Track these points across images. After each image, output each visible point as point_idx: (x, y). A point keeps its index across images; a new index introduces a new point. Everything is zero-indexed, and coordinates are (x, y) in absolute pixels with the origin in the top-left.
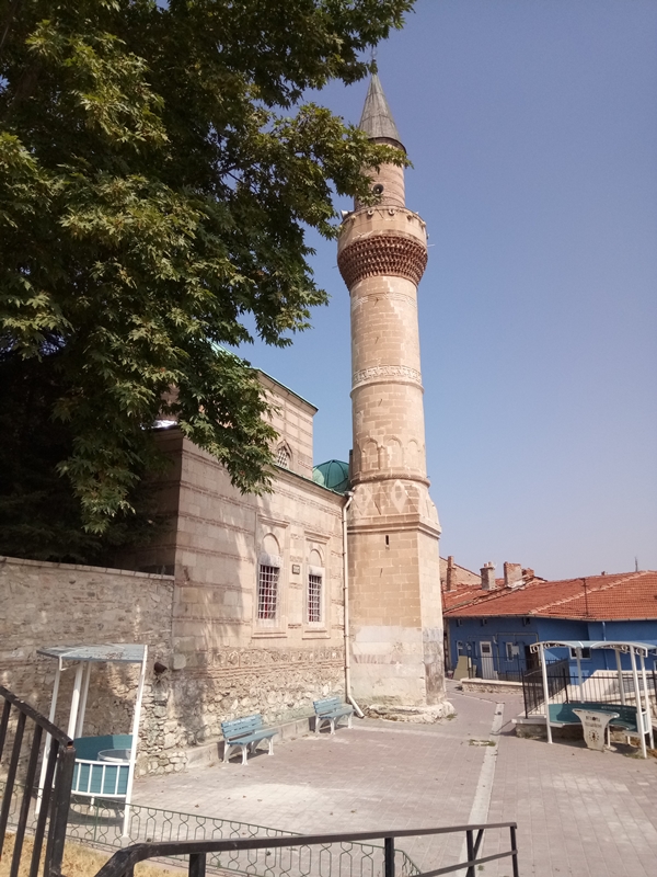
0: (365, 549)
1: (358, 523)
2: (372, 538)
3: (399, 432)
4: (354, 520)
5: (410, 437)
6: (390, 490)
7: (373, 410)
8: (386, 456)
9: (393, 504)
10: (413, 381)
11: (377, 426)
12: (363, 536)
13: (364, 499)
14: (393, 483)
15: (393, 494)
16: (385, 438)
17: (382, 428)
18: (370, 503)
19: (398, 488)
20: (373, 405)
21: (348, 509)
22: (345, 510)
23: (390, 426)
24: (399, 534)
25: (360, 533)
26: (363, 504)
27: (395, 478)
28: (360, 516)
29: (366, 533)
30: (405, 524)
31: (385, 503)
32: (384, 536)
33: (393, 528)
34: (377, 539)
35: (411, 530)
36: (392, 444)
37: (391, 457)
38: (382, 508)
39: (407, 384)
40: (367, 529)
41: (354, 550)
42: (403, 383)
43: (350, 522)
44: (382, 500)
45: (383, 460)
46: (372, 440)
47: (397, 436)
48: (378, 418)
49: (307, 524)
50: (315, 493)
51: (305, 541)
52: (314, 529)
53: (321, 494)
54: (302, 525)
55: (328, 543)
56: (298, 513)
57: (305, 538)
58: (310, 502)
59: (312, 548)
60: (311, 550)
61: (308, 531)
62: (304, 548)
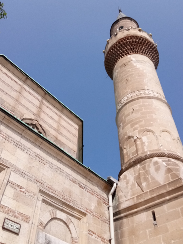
0: (133, 232)
1: (123, 206)
2: (137, 218)
3: (151, 125)
4: (120, 204)
5: (162, 128)
6: (149, 167)
7: (127, 119)
8: (143, 143)
9: (153, 178)
10: (157, 95)
11: (132, 126)
12: (130, 219)
13: (127, 183)
14: (151, 161)
15: (152, 169)
16: (139, 132)
17: (136, 126)
18: (133, 185)
19: (156, 163)
20: (128, 115)
21: (114, 195)
22: (110, 197)
23: (143, 123)
24: (165, 206)
25: (126, 216)
26: (127, 187)
27: (152, 156)
28: (125, 199)
29: (132, 214)
30: (169, 193)
31: (146, 179)
32: (150, 213)
33: (157, 201)
34: (145, 217)
35: (176, 198)
36: (147, 135)
37: (146, 144)
38: (144, 184)
39: (153, 98)
40: (132, 211)
41: (122, 236)
42: (149, 98)
43: (114, 208)
44: (142, 177)
45: (139, 147)
46: (130, 137)
47: (149, 128)
48: (132, 121)
49: (45, 184)
50: (64, 163)
51: (41, 202)
52: (58, 194)
53: (73, 167)
54: (36, 182)
55: (84, 219)
56: (31, 167)
57: (41, 198)
58: (55, 167)
59: (54, 216)
60: (53, 217)
61: (47, 192)
62: (36, 207)
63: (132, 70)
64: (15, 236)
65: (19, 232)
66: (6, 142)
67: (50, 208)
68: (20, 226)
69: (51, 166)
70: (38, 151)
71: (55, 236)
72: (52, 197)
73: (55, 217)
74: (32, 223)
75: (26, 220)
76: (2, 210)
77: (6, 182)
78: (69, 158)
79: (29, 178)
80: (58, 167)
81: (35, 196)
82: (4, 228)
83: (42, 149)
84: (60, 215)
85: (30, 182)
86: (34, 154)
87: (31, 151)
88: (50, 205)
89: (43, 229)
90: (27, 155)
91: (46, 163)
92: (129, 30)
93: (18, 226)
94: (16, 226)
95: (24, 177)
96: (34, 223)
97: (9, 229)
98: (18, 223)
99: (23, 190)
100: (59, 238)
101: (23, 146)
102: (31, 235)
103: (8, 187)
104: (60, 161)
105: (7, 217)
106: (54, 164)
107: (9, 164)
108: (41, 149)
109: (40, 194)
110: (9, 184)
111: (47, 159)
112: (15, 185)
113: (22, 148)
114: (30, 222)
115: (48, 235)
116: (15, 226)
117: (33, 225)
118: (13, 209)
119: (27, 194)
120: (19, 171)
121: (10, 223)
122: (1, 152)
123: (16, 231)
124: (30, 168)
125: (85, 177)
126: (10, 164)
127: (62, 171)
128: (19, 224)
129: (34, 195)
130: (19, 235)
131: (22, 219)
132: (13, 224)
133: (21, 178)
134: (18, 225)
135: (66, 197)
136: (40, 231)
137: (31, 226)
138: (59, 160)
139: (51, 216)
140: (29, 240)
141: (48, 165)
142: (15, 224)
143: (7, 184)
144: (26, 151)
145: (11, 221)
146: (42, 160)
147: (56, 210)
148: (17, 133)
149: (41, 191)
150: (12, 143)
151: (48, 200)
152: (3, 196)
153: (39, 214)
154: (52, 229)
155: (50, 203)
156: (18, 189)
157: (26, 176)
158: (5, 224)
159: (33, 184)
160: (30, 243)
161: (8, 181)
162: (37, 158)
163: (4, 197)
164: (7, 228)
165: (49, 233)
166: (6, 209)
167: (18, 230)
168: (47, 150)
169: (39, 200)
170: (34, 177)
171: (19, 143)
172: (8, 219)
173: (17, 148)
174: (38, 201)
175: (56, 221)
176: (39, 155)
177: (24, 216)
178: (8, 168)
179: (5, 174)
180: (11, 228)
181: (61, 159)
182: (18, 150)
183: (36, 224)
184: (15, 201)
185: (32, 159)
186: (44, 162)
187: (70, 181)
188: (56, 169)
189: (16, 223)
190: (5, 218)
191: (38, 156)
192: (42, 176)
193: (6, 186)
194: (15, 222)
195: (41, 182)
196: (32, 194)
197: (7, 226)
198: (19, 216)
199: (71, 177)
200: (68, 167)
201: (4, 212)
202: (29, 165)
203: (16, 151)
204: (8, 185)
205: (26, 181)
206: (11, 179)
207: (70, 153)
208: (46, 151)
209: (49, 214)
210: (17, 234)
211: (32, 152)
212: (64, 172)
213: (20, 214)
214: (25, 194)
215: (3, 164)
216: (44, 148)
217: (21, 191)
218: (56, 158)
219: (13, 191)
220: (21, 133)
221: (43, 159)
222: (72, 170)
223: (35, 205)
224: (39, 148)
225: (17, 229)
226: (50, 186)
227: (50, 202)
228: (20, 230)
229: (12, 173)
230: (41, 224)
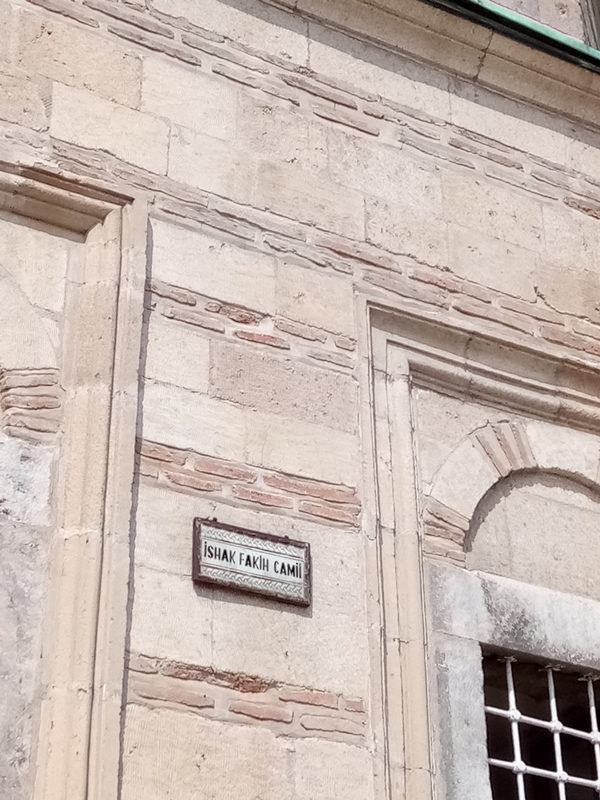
49: (401, 263)
50: (502, 94)
51: (401, 386)
52: (510, 317)
53: (579, 111)
54: (335, 259)
56: (272, 167)
57: (398, 361)
58: (445, 136)
59: (512, 459)
60: (507, 468)
61: (431, 313)
62: (382, 425)
64: (288, 617)
65: (309, 591)
66: (58, 23)
67: (476, 414)
68: (302, 553)
69: (414, 133)
70: (295, 45)
71: (549, 580)
72: (471, 342)
73: (521, 465)
74: (380, 527)
75: (333, 512)
76: (162, 478)
77: (140, 296)
78: (534, 46)
79: (278, 242)
80: (464, 131)
81: (354, 356)
82: (205, 585)
83: (320, 21)
84: (549, 445)
85: (296, 271)
86: (273, 70)
87: (241, 55)
88: (471, 393)
89: (459, 551)
90: (226, 93)
91: (372, 124)
93: (289, 556)
94: (281, 560)
95: (244, 243)
96: (388, 522)
97: (238, 580)
98: (286, 541)
99: (265, 328)
100: (578, 592)
101: (177, 34)
102: (391, 598)
103: (160, 328)
104: (470, 89)
105: (206, 512)
106: (432, 113)
107: (119, 174)
108: (314, 28)
109: (381, 336)
110: (161, 306)
111: (372, 89)
112: (201, 306)
113: (176, 44)
114: (366, 522)
115: (504, 583)
116: (272, 559)
117: (387, 536)
118: (235, 457)
119: (298, 350)
120: (200, 208)
121: (237, 545)
122: (48, 102)
123: (292, 587)
124: (267, 175)
126: (126, 170)
127: (502, 156)
128: (298, 544)
129: (347, 345)
130: (315, 608)
131: (306, 513)
132: (258, 549)
133: (231, 255)
134: (291, 550)
135: (567, 329)
136: (445, 563)
137: (372, 544)
138: (457, 82)
139: (496, 466)
140: (383, 632)
141: (388, 132)
142: (269, 545)
143: (148, 308)
144: (208, 63)
145: (241, 531)
146: (335, 101)
147: (516, 420)
149: (381, 316)
150: (103, 27)
151: (452, 363)
152: (141, 387)
153: (407, 461)
154: (518, 540)
155: (470, 384)
156: (231, 328)
157: (258, 237)
158: (205, 560)
159: (316, 275)
160: (392, 646)
161: (149, 289)
162: (303, 97)
163: (150, 392)
164: (227, 579)
165: (505, 568)
166: (189, 466)
167: (301, 580)
168: (354, 25)
169: (387, 377)
170: (311, 235)
171: (145, 16)
172: (214, 523)
173: (142, 52)
174: (380, 384)
175: (538, 489)
176: (306, 71)
177: (311, 492)
178: (125, 200)
179: (113, 248)
180: (250, 577)
181: (471, 71)
182: (154, 64)
183: (409, 528)
184: (227, 406)
185: (267, 109)
186: (357, 116)
187: (577, 214)
188: (457, 145)
189: (275, 539)
190: (198, 523)
191: (300, 79)
192: (368, 216)
193: (145, 320)
194: (265, 537)
195: (372, 253)
196: (330, 347)
197: (224, 563)
198: (280, 493)
199: (576, 183)
200: (540, 115)
201: (176, 486)
202: (258, 157)
203: (140, 79)
204: (155, 314)
205: (266, 266)
206: (165, 273)
207: (535, 14)
208: (352, 34)
209: (477, 454)
210: (302, 606)
211: (253, 61)
212: (514, 156)
213: (287, 479)
214: (280, 355)
215: (83, 179)
216: (335, 16)
217: (251, 338)
218: (437, 66)
219: (197, 344)
221: (348, 98)
222: (572, 133)
223: (367, 409)
224: (296, 21)
225: (291, 578)
226: (440, 275)
227: (468, 375)
228: (308, 577)
229: (161, 230)
230: (437, 523)
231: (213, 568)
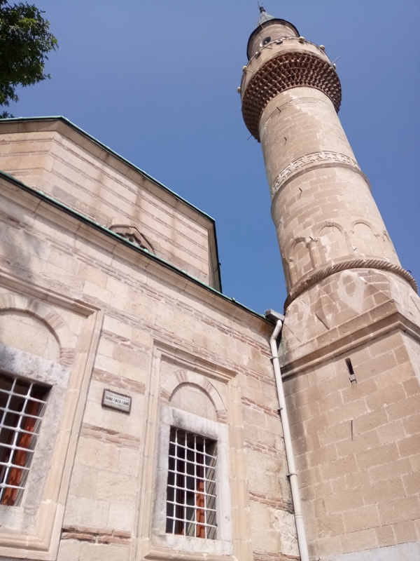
0: (316, 396)
1: (296, 355)
2: (321, 372)
3: (335, 215)
4: (290, 352)
5: (354, 218)
6: (336, 286)
7: (291, 208)
8: (322, 248)
9: (344, 306)
10: (341, 159)
11: (301, 221)
12: (309, 375)
13: (300, 318)
14: (338, 276)
15: (341, 291)
16: (314, 230)
17: (308, 220)
18: (311, 319)
19: (348, 279)
20: (293, 201)
21: (279, 340)
22: (274, 343)
23: (320, 212)
24: (368, 350)
25: (303, 371)
26: (300, 325)
27: (339, 269)
28: (298, 344)
29: (313, 367)
30: (373, 327)
31: (332, 309)
32: (343, 362)
33: (353, 343)
34: (334, 370)
35: (387, 334)
36: (328, 232)
37: (328, 248)
38: (329, 317)
39: (334, 165)
40: (312, 361)
41: (298, 403)
42: (328, 166)
43: (281, 359)
44: (325, 306)
45: (317, 255)
46: (298, 240)
47: (332, 220)
48: (301, 211)
49: (162, 330)
50: (190, 294)
51: (159, 360)
52: (186, 346)
53: (206, 300)
54: (147, 328)
55: (233, 381)
56: (135, 305)
57: (159, 353)
58: (176, 302)
59: (183, 379)
60: (182, 381)
61: (168, 343)
62: (153, 369)
63: (293, 118)
64: (124, 415)
65: (130, 409)
66: (89, 267)
67: (176, 368)
68: (129, 399)
69: (169, 301)
70: (144, 278)
71: (188, 410)
72: (176, 351)
73: (185, 381)
74: (149, 394)
75: (138, 389)
76: (98, 378)
77: (99, 333)
78: (198, 285)
79: (134, 323)
80: (180, 302)
81: (149, 352)
82: (104, 406)
83: (150, 274)
84: (192, 377)
85: (137, 330)
86: (138, 283)
87: (131, 279)
88: (175, 363)
89: (168, 401)
90: (126, 287)
91: (160, 298)
92: (281, 42)
93: (126, 400)
94: (124, 401)
95: (126, 322)
96: (152, 393)
97: (113, 405)
98: (126, 396)
99: (128, 343)
100: (195, 413)
101: (117, 273)
102: (150, 412)
103: (103, 341)
104: (182, 292)
105: (107, 387)
106: (174, 297)
107: (98, 303)
108: (149, 275)
109: (156, 347)
110: (104, 336)
111: (160, 290)
112: (113, 336)
113: (116, 275)
114: (146, 393)
115: (178, 410)
116: (122, 400)
117: (151, 397)
118: (116, 374)
119: (136, 349)
120: (117, 313)
121: (114, 396)
122: (83, 285)
123: (126, 408)
124: (134, 307)
125: (228, 315)
126: (100, 303)
127: (188, 308)
128: (129, 397)
129: (147, 349)
130: (131, 414)
131: (132, 389)
132: (119, 398)
133: (122, 325)
134: (127, 398)
135: (199, 349)
136: (164, 404)
137: (147, 398)
138: (180, 291)
139: (179, 381)
140: (147, 421)
141: (163, 300)
142: (122, 397)
143: (100, 336)
144: (123, 280)
145: (115, 393)
146: (152, 292)
147: (185, 370)
148: (105, 252)
149: (156, 343)
150: (99, 269)
151: (171, 355)
152: (96, 355)
153: (158, 378)
154: (182, 400)
155: (175, 361)
156: (120, 342)
157: (130, 321)
158: (105, 400)
159: (142, 332)
160: (149, 424)
161: (101, 331)
162: (144, 290)
163: (98, 356)
164: (110, 405)
165: (178, 406)
166: (105, 375)
167: (128, 406)
168: (158, 275)
169: (156, 357)
170: (142, 322)
171: (110, 268)
172: (109, 390)
173: (108, 276)
174: (154, 359)
175: (188, 387)
176: (146, 284)
177: (134, 384)
178: (99, 310)
179: (94, 321)
180: (116, 405)
181: (183, 289)
182: (111, 280)
183: (156, 395)
184: (116, 361)
185: (136, 292)
186: (156, 296)
187: (204, 323)
188: (178, 305)
189: (123, 395)
190: (105, 390)
191: (144, 286)
192: (156, 319)
193: (99, 338)
194: (121, 395)
195: (156, 328)
196: (143, 349)
197: (110, 401)
198: (126, 384)
199: (204, 316)
200: (198, 300)
201: (101, 380)
202: (132, 303)
203: (107, 282)
204: (102, 337)
205: (131, 328)
206: (106, 328)
207: (199, 278)
208: (157, 277)
209: (175, 378)
210: (127, 413)
211: (134, 281)
212: (191, 309)
213: (128, 381)
214: (131, 350)
215: (89, 303)
216: (154, 273)
217: (125, 345)
218: (175, 286)
219: (111, 346)
220: (111, 250)
221: (155, 291)
222: (204, 305)
223: (150, 365)
224: (145, 273)
225: (126, 406)
226: (171, 334)
227: (175, 358)
228: (130, 406)
229: (106, 317)
230: (163, 394)
231: (107, 402)
